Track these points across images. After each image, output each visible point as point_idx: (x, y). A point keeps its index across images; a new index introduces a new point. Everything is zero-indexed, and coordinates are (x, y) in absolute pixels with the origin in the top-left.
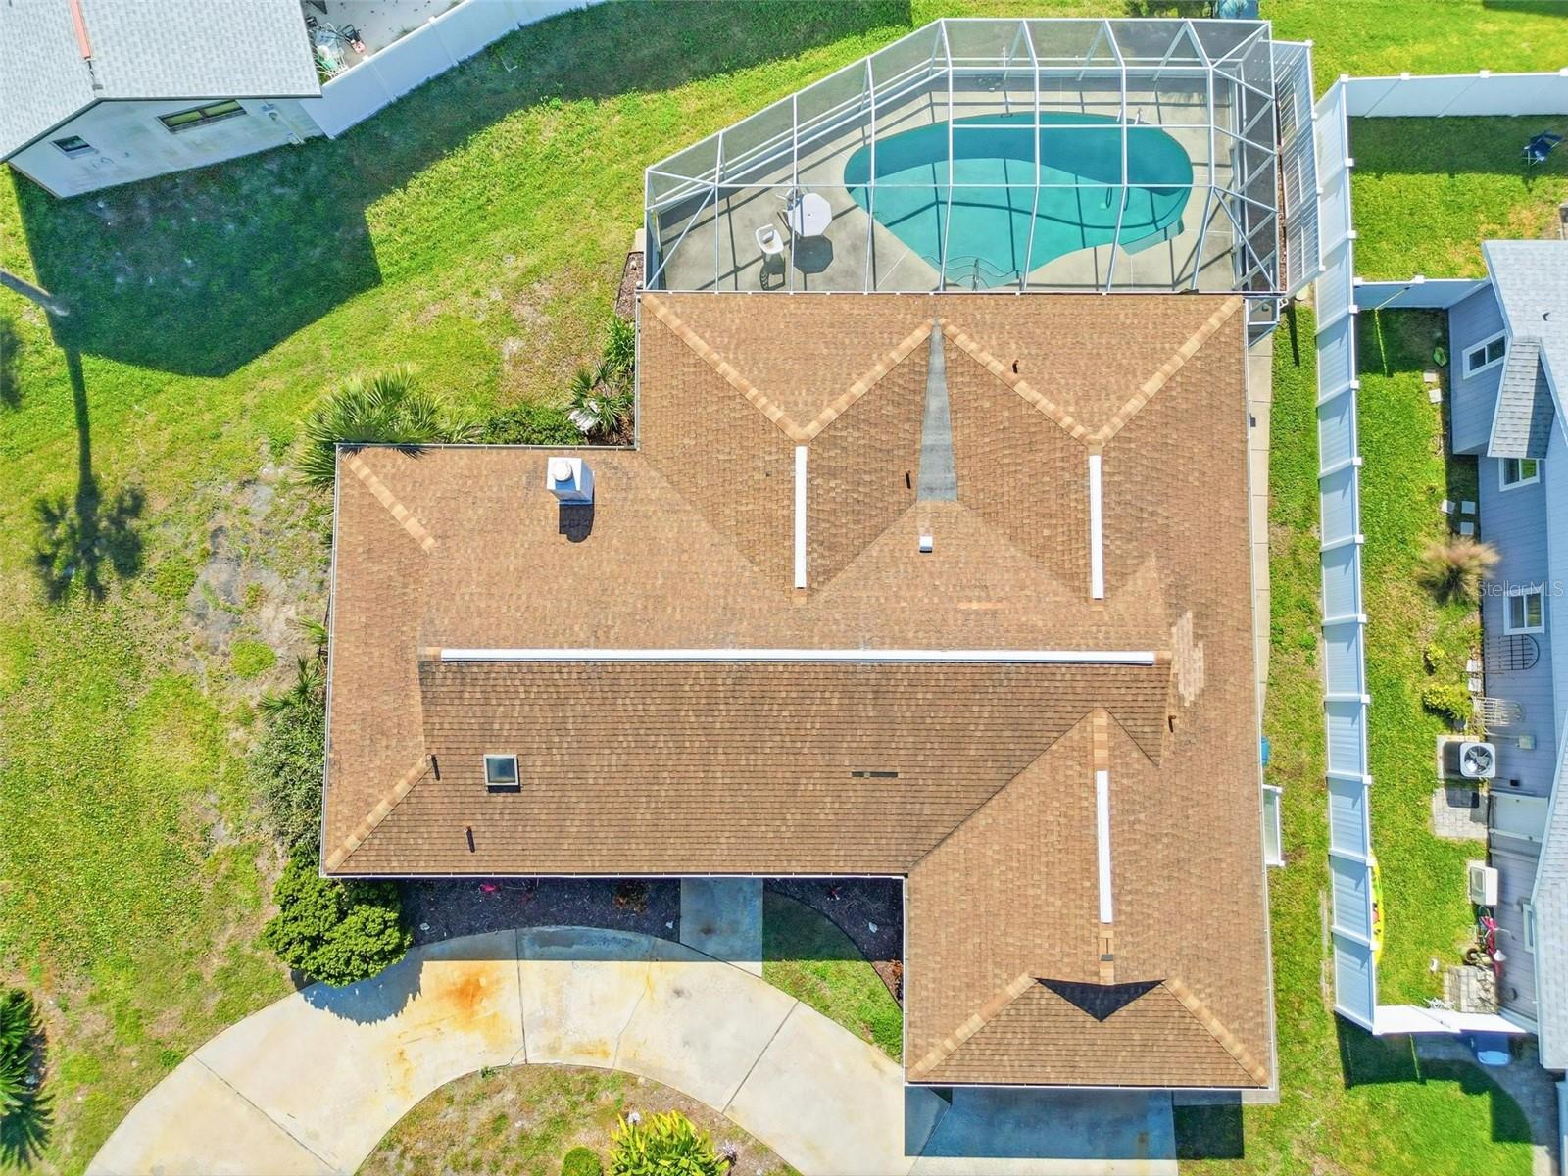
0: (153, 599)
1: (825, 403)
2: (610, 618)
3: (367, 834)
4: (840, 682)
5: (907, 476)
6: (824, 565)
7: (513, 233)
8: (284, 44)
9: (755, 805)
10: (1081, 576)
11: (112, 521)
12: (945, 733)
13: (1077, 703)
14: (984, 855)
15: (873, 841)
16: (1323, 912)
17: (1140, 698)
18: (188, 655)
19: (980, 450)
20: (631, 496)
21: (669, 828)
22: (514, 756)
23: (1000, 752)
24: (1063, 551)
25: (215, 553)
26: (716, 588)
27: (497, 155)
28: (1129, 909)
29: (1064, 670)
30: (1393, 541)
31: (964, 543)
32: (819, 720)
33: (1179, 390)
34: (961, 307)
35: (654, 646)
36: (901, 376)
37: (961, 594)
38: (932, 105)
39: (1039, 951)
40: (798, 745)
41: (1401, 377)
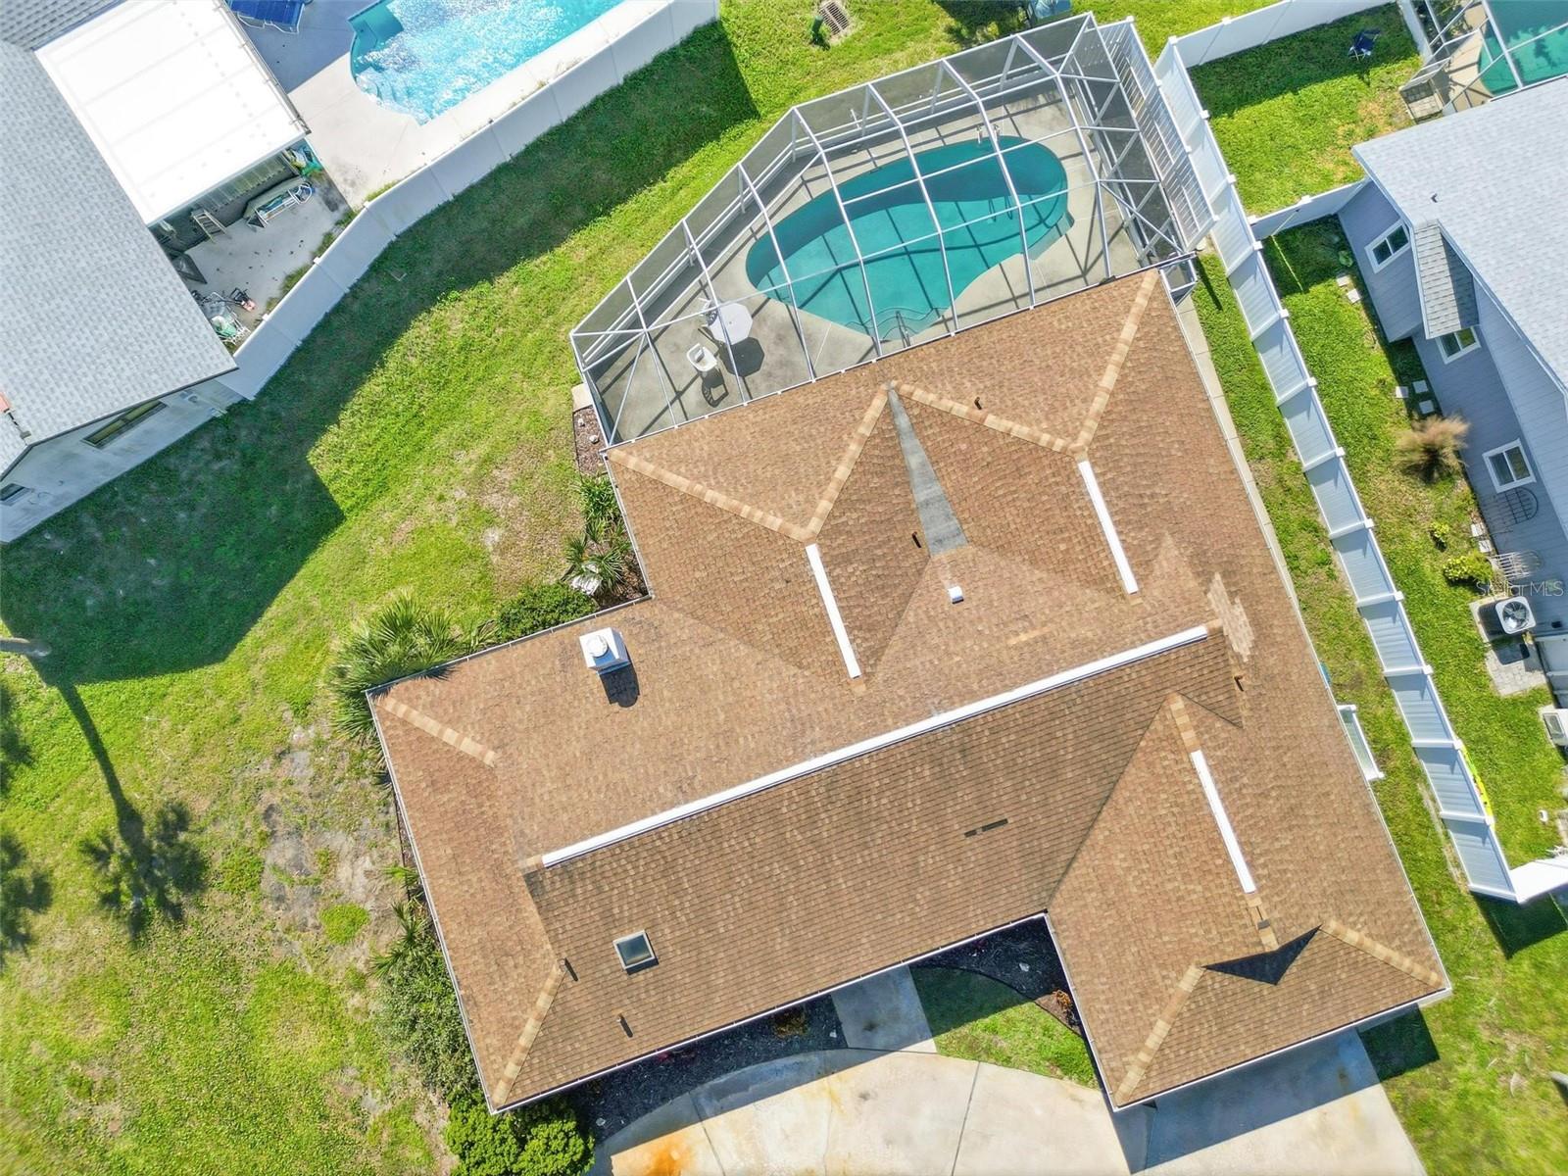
0: (228, 899)
1: (817, 496)
2: (688, 768)
3: (524, 1057)
4: (926, 754)
5: (914, 537)
6: (870, 648)
7: (455, 428)
8: (186, 331)
9: (883, 897)
10: (1111, 577)
11: (161, 838)
12: (1039, 766)
13: (1150, 697)
14: (1113, 867)
15: (1004, 890)
16: (1428, 803)
17: (1205, 672)
18: (280, 941)
19: (972, 491)
20: (663, 644)
21: (810, 948)
22: (642, 932)
23: (1095, 766)
24: (1085, 559)
25: (273, 833)
26: (778, 704)
27: (414, 362)
28: (1266, 872)
29: (1128, 671)
30: (1366, 441)
31: (990, 581)
32: (918, 796)
33: (1133, 374)
34: (906, 365)
35: (741, 781)
36: (875, 447)
37: (1007, 630)
38: (804, 183)
39: (1196, 940)
40: (906, 826)
41: (1317, 289)
